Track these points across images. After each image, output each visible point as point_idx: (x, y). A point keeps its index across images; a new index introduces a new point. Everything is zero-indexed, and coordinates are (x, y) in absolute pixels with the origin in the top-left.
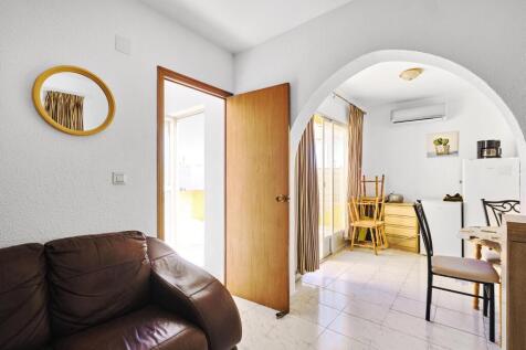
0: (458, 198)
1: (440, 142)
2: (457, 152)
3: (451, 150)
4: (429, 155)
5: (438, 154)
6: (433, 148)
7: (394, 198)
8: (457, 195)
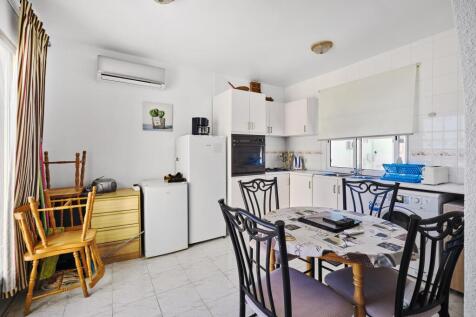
0: (177, 178)
1: (155, 113)
2: (171, 127)
3: (167, 124)
4: (145, 128)
5: (155, 127)
6: (149, 120)
7: (103, 186)
8: (179, 175)
